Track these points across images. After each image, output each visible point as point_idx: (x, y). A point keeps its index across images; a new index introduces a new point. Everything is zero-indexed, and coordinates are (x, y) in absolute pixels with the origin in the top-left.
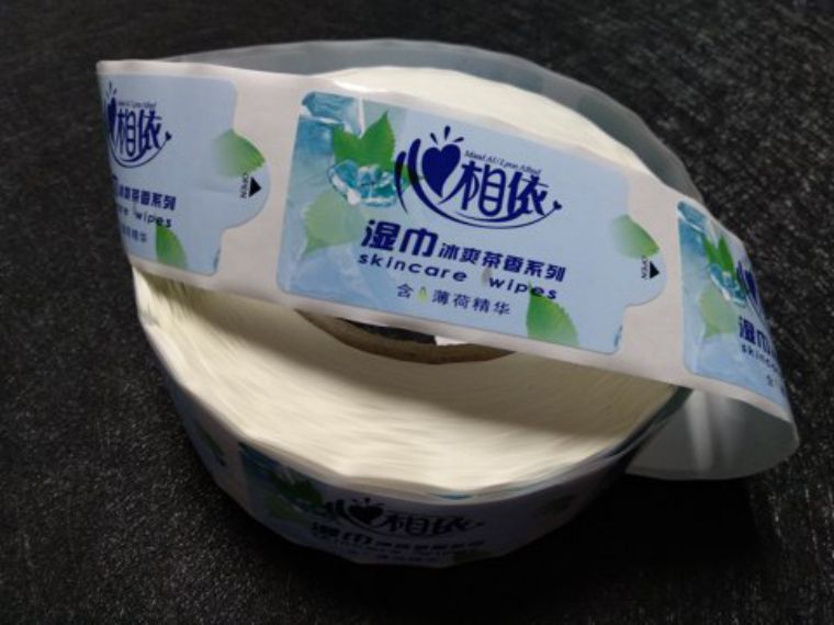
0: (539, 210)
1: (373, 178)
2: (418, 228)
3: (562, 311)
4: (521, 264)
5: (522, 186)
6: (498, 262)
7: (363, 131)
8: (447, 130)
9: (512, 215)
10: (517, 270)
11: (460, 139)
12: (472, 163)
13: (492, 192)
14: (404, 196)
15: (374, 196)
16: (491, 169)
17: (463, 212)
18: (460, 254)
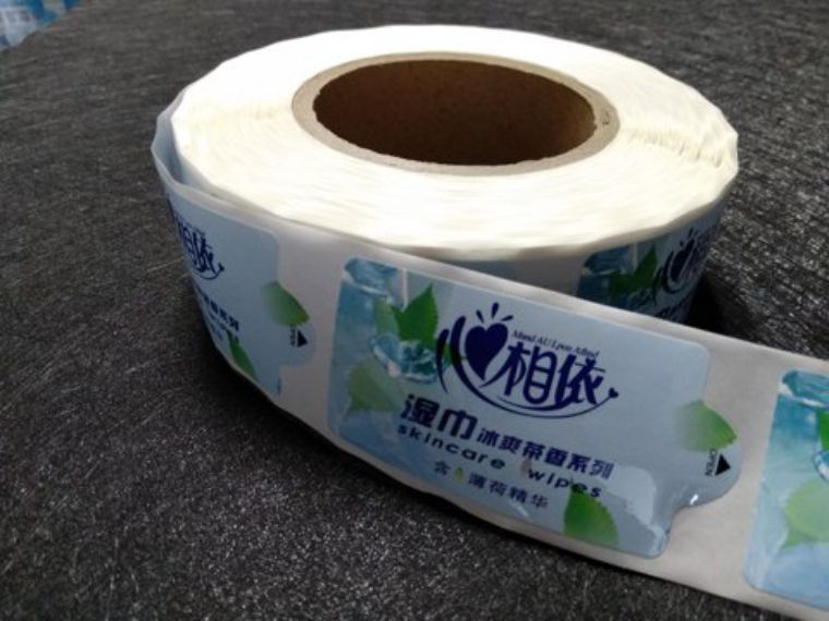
0: (591, 399)
1: (414, 354)
2: (457, 409)
3: (604, 510)
4: (564, 457)
5: (574, 371)
6: (540, 453)
7: (406, 304)
8: (495, 307)
9: (560, 404)
10: (560, 464)
11: (510, 318)
12: (520, 345)
13: (540, 377)
14: (445, 376)
15: (415, 371)
16: (541, 352)
17: (506, 398)
18: (499, 441)
